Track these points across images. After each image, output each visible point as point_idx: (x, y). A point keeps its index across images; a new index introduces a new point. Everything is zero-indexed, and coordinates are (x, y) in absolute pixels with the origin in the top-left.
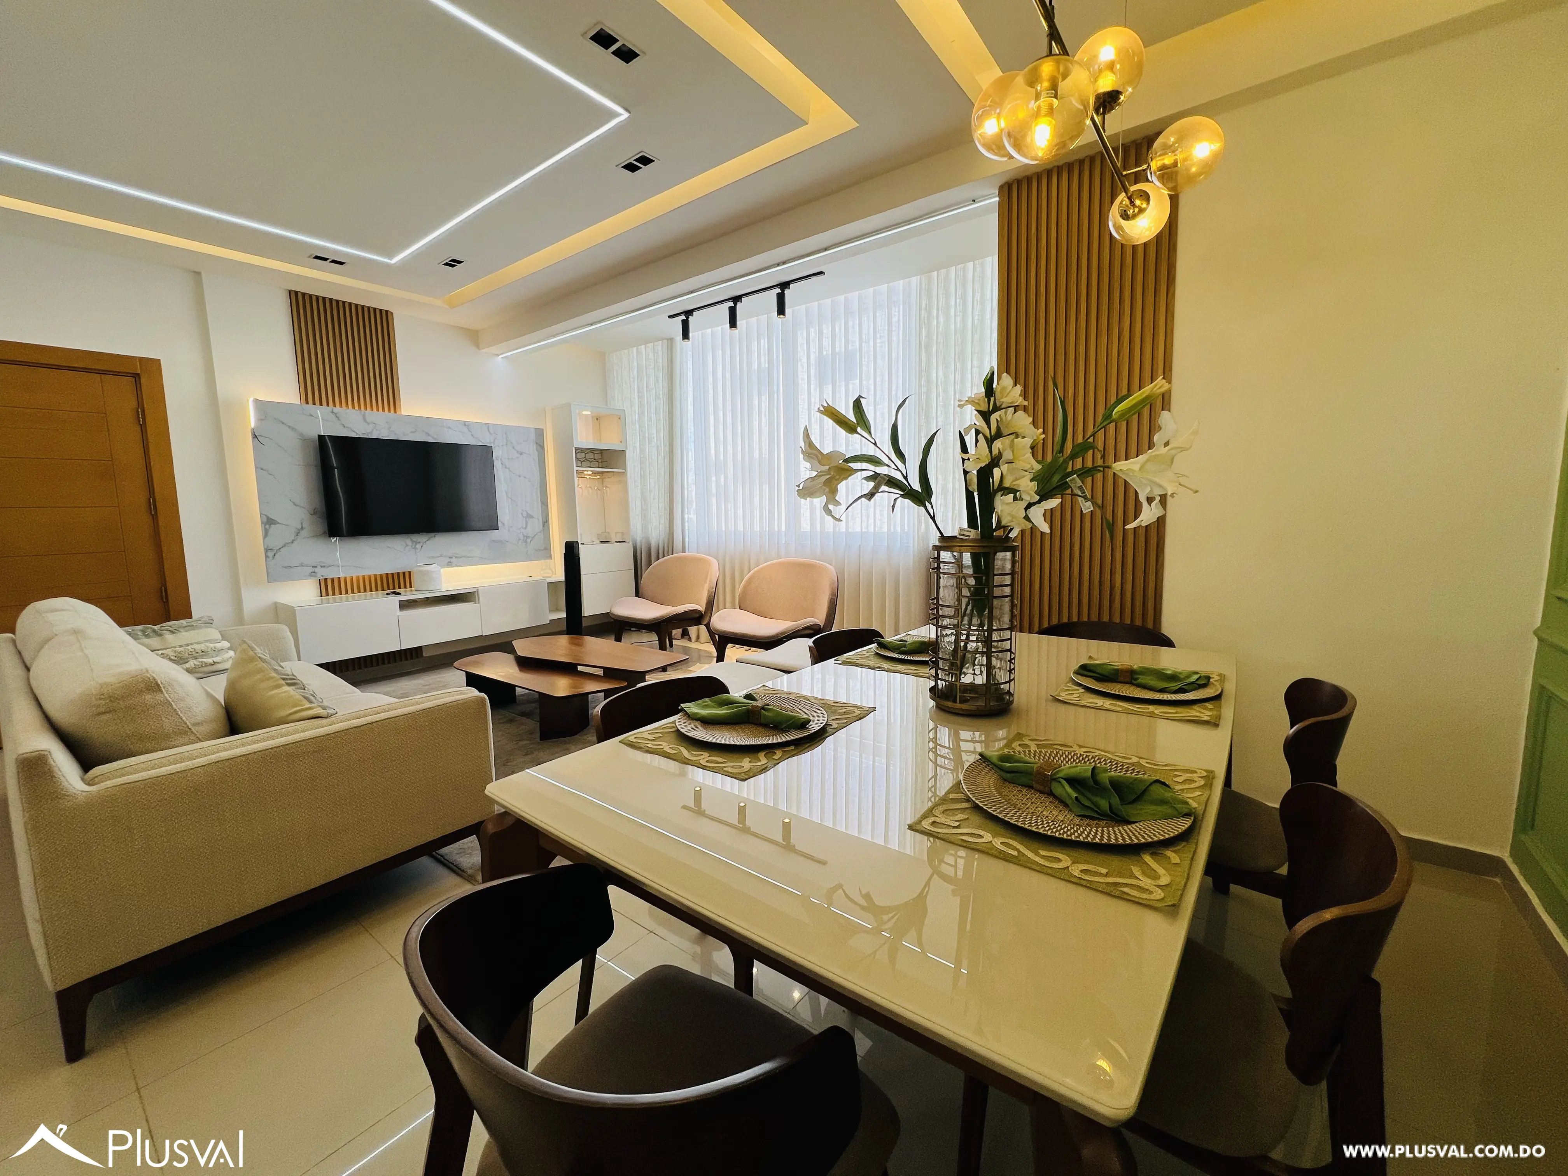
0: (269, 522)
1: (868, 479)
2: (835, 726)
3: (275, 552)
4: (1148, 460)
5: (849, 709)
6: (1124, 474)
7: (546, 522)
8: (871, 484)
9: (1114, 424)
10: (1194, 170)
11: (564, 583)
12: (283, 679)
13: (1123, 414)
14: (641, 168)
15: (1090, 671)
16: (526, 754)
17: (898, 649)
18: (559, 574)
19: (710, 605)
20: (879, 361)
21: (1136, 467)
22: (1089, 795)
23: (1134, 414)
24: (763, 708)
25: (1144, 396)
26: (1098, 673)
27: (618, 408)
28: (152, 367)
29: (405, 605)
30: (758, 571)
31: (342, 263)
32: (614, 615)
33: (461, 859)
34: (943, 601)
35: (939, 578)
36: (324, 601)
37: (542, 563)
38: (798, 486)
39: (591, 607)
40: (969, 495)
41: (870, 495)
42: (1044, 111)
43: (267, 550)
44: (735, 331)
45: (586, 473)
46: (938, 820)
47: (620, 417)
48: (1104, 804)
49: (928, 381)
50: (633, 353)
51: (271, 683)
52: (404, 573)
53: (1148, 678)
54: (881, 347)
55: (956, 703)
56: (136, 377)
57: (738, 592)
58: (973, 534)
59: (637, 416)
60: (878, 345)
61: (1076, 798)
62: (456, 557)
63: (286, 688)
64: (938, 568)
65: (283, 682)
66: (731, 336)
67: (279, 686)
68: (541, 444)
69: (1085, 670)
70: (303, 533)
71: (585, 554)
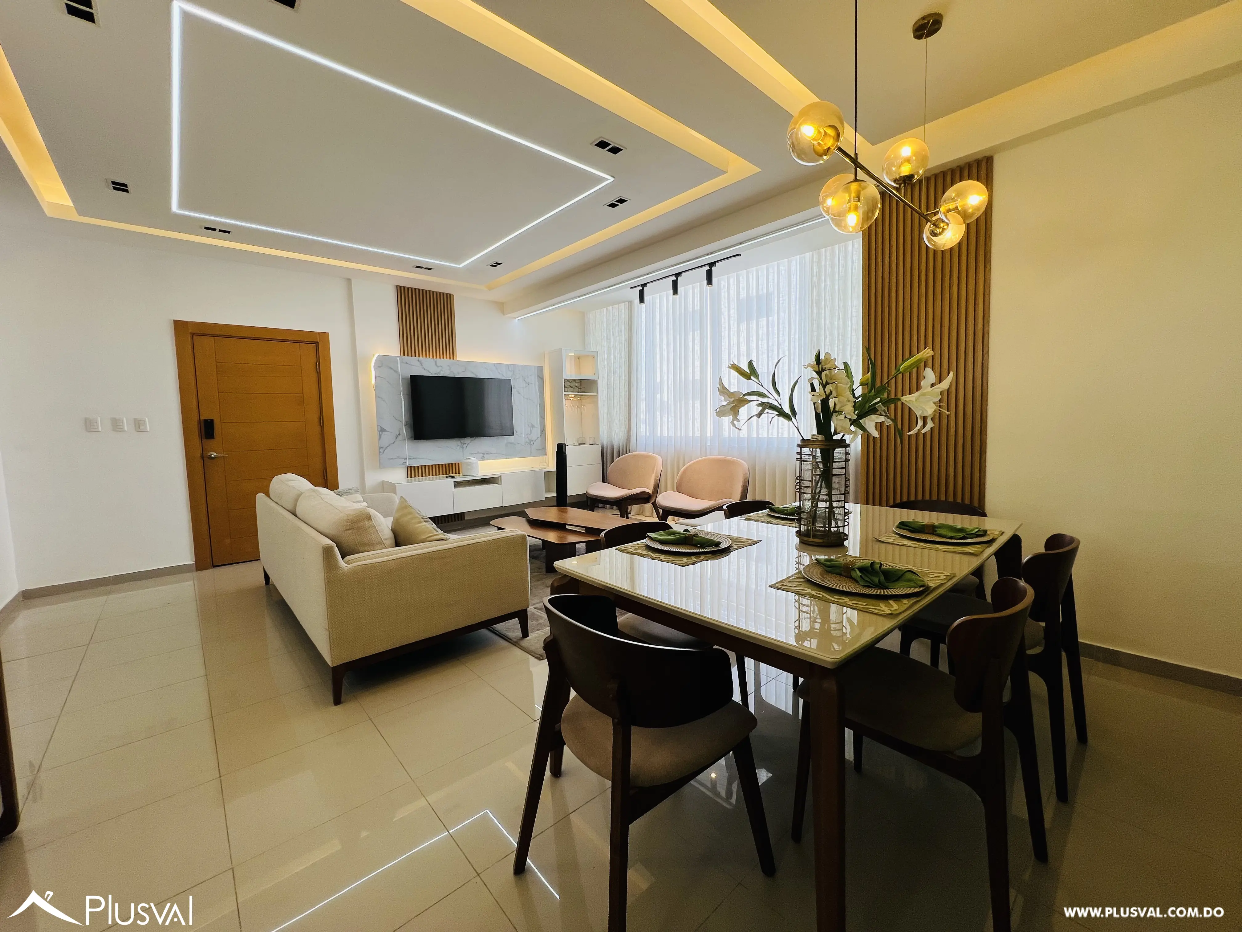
0: (382, 430)
1: (758, 405)
2: (735, 547)
3: (384, 449)
4: (919, 396)
5: (744, 540)
6: (908, 403)
7: (543, 430)
8: (760, 408)
9: (901, 374)
10: (970, 211)
11: (555, 472)
12: (422, 518)
13: (906, 369)
14: (619, 205)
15: (907, 526)
16: (538, 580)
17: (782, 512)
18: (552, 466)
19: (656, 489)
20: (782, 314)
21: (914, 399)
22: (870, 576)
23: (914, 368)
24: (694, 536)
25: (918, 358)
26: (912, 528)
27: (592, 350)
28: (324, 336)
29: (457, 484)
30: (690, 466)
31: (430, 269)
32: (590, 494)
33: (508, 633)
34: (803, 478)
35: (801, 464)
36: (410, 481)
37: (540, 458)
38: (716, 410)
39: (573, 489)
40: (817, 415)
41: (759, 415)
42: (852, 208)
43: (380, 448)
44: (677, 297)
45: (570, 396)
46: (784, 584)
47: (594, 357)
48: (876, 580)
49: (819, 327)
50: (603, 312)
51: (417, 520)
52: (455, 464)
53: (943, 530)
54: (783, 303)
55: (810, 537)
56: (317, 343)
57: (676, 481)
58: (820, 438)
59: (606, 355)
60: (781, 302)
61: (861, 576)
62: (487, 454)
63: (425, 523)
64: (801, 458)
65: (422, 520)
66: (674, 302)
67: (420, 522)
68: (541, 377)
69: (903, 525)
70: (400, 437)
71: (570, 453)
